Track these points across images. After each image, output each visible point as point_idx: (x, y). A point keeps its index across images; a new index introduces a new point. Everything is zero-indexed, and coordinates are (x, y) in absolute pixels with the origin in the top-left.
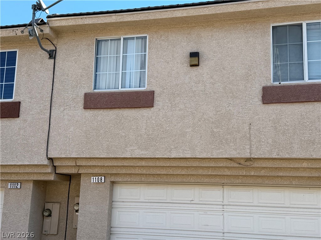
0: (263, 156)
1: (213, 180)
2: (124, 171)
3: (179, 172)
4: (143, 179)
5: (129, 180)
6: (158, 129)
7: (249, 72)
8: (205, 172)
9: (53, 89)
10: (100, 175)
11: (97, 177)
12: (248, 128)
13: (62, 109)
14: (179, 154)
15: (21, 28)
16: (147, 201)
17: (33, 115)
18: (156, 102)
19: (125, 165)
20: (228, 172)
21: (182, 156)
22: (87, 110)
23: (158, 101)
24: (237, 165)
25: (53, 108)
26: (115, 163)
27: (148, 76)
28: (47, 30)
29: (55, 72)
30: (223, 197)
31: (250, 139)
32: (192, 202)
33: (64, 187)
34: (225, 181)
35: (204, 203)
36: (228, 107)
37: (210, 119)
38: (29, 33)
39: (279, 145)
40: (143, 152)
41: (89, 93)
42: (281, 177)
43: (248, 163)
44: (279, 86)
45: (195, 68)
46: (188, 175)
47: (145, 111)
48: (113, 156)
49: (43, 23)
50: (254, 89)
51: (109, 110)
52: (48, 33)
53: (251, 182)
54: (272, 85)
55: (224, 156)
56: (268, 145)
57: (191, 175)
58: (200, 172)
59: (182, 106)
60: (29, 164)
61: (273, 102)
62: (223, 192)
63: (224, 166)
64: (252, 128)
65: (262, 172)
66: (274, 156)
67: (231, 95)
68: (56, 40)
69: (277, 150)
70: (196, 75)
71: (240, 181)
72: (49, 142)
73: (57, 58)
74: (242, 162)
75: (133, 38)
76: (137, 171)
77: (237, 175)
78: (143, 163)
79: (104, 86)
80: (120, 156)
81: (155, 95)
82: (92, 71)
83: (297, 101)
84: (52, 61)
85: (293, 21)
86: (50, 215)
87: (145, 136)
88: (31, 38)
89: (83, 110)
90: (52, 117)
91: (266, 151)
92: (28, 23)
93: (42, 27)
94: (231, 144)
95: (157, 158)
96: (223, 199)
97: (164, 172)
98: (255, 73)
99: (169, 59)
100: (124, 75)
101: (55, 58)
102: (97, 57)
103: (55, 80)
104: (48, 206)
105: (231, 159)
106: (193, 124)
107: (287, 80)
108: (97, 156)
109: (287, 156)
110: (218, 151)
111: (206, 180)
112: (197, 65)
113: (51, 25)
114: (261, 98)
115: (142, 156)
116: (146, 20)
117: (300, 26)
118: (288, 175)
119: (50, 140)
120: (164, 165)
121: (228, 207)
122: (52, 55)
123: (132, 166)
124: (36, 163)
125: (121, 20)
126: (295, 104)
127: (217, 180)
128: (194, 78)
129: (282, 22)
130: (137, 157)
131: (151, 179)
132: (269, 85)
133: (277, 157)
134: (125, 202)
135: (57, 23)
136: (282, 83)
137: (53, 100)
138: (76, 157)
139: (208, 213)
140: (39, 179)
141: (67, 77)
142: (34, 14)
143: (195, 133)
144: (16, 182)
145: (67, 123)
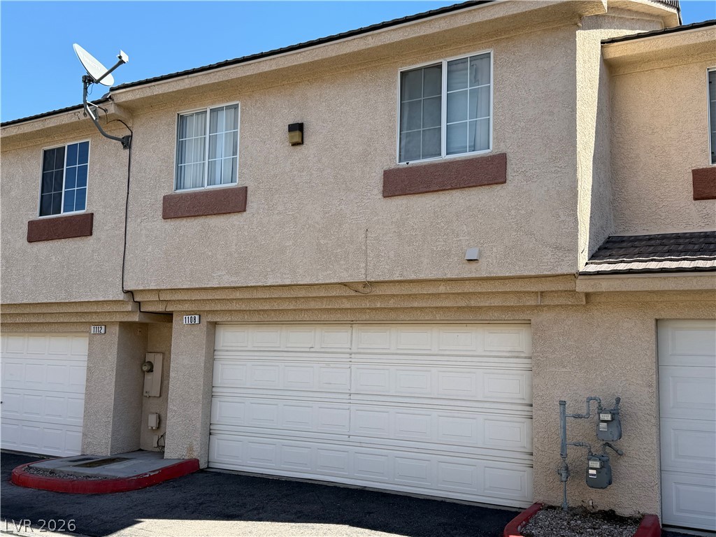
1: (333, 317)
3: (285, 306)
6: (252, 244)
7: (368, 149)
8: (318, 305)
9: (128, 193)
10: (195, 313)
11: (190, 317)
12: (363, 236)
13: (139, 220)
14: (277, 280)
16: (256, 349)
17: (108, 230)
18: (249, 204)
20: (347, 305)
21: (280, 283)
22: (167, 220)
23: (252, 202)
24: (353, 293)
25: (129, 220)
26: (204, 296)
27: (239, 165)
28: (112, 109)
29: (131, 168)
30: (351, 341)
31: (366, 253)
32: (312, 350)
36: (339, 205)
37: (316, 225)
39: (404, 260)
40: (233, 279)
41: (169, 196)
42: (421, 309)
43: (367, 290)
44: (405, 169)
45: (298, 148)
47: (236, 217)
48: (197, 286)
49: (105, 99)
50: (374, 174)
51: (193, 219)
52: (112, 114)
53: (381, 318)
54: (397, 167)
56: (388, 261)
57: (303, 310)
58: (312, 305)
59: (281, 208)
60: (103, 299)
61: (396, 194)
62: (352, 335)
63: (338, 295)
64: (369, 235)
65: (390, 302)
66: (396, 278)
67: (344, 186)
68: (131, 121)
69: (400, 268)
70: (300, 159)
71: (368, 317)
72: (125, 268)
73: (133, 146)
74: (360, 288)
76: (235, 306)
77: (364, 309)
78: (238, 295)
79: (190, 184)
80: (205, 286)
81: (249, 192)
82: (173, 163)
83: (428, 190)
84: (127, 151)
85: (430, 60)
86: (151, 370)
87: (236, 255)
89: (163, 220)
90: (127, 232)
91: (386, 270)
93: (106, 106)
94: (342, 262)
95: (251, 287)
96: (351, 344)
97: (267, 306)
98: (375, 150)
99: (266, 137)
100: (211, 165)
101: (130, 148)
103: (131, 179)
105: (345, 284)
106: (294, 234)
107: (418, 158)
108: (180, 286)
109: (413, 277)
110: (325, 273)
111: (324, 317)
112: (301, 143)
113: (116, 101)
114: (381, 189)
115: (233, 285)
117: (439, 66)
119: (125, 265)
120: (263, 296)
121: (355, 356)
122: (127, 143)
123: (226, 300)
124: (111, 298)
125: (197, 84)
126: (426, 195)
128: (297, 163)
129: (413, 64)
131: (256, 318)
132: (393, 167)
133: (399, 279)
134: (229, 351)
135: (124, 97)
136: (411, 162)
137: (129, 209)
139: (332, 365)
141: (144, 174)
142: (86, 88)
143: (298, 248)
144: (100, 324)
145: (144, 240)
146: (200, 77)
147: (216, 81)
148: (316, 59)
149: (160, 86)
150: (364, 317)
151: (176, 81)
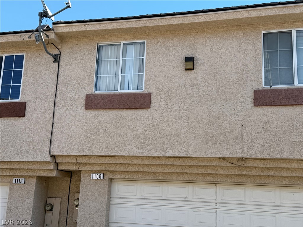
0: (254, 157)
1: (206, 179)
2: (122, 169)
3: (174, 170)
4: (140, 176)
5: (126, 177)
6: (155, 129)
7: (241, 76)
8: (199, 171)
9: (56, 91)
10: (100, 172)
11: (96, 174)
12: (240, 129)
13: (65, 109)
14: (174, 153)
15: (28, 33)
16: (144, 198)
17: (38, 114)
18: (153, 104)
19: (123, 162)
20: (221, 171)
21: (177, 155)
22: (88, 110)
23: (155, 103)
24: (229, 165)
25: (56, 108)
26: (113, 161)
27: (145, 79)
28: (52, 36)
29: (59, 75)
30: (216, 195)
31: (242, 140)
32: (186, 199)
33: (65, 183)
34: (218, 179)
35: (198, 200)
36: (221, 109)
37: (204, 120)
38: (36, 38)
39: (270, 146)
40: (140, 151)
41: (90, 95)
42: (272, 177)
43: (240, 163)
44: (269, 90)
45: (190, 72)
46: (183, 173)
47: (142, 111)
48: (112, 155)
49: (48, 29)
50: (246, 92)
51: (108, 111)
52: (53, 39)
53: (243, 181)
54: (263, 89)
55: (217, 156)
56: (259, 146)
57: (185, 173)
58: (195, 170)
59: (177, 108)
60: (32, 160)
61: (264, 105)
62: (216, 191)
63: (217, 165)
64: (244, 129)
65: (253, 171)
66: (265, 156)
67: (224, 97)
68: (61, 45)
69: (268, 150)
70: (191, 79)
71: (233, 180)
72: (52, 140)
73: (61, 62)
74: (235, 161)
75: (132, 44)
76: (134, 169)
77: (230, 175)
78: (140, 161)
79: (104, 88)
80: (118, 155)
81: (152, 96)
82: (93, 74)
83: (287, 104)
84: (57, 64)
85: (283, 28)
86: (51, 210)
87: (142, 136)
88: (37, 43)
89: (85, 110)
90: (55, 116)
91: (257, 151)
92: (35, 29)
93: (48, 33)
94: (224, 145)
95: (153, 157)
96: (216, 197)
97: (159, 170)
98: (247, 77)
99: (166, 63)
100: (123, 77)
101: (59, 62)
102: (98, 61)
103: (59, 82)
104: (50, 201)
105: (224, 159)
106: (187, 124)
107: (277, 84)
108: (97, 154)
109: (278, 157)
110: (212, 151)
111: (200, 178)
112: (192, 69)
114: (252, 101)
115: (139, 155)
116: (144, 27)
117: (290, 33)
118: (278, 174)
119: (53, 138)
120: (160, 163)
121: (221, 205)
122: (57, 59)
123: (129, 164)
124: (39, 160)
125: (122, 27)
126: (285, 107)
127: (211, 178)
128: (189, 81)
129: (272, 29)
130: (135, 155)
131: (147, 177)
132: (260, 88)
133: (268, 157)
134: (123, 198)
135: (62, 29)
136: (273, 87)
137: (57, 101)
138: (77, 154)
139: (202, 210)
140: (42, 175)
141: (70, 80)
142: (41, 21)
143: (190, 134)
144: (21, 177)
145: (69, 122)
146: (125, 23)
147: (137, 26)
148: (212, 20)
149: (92, 25)
150: (230, 180)
151: (106, 23)
